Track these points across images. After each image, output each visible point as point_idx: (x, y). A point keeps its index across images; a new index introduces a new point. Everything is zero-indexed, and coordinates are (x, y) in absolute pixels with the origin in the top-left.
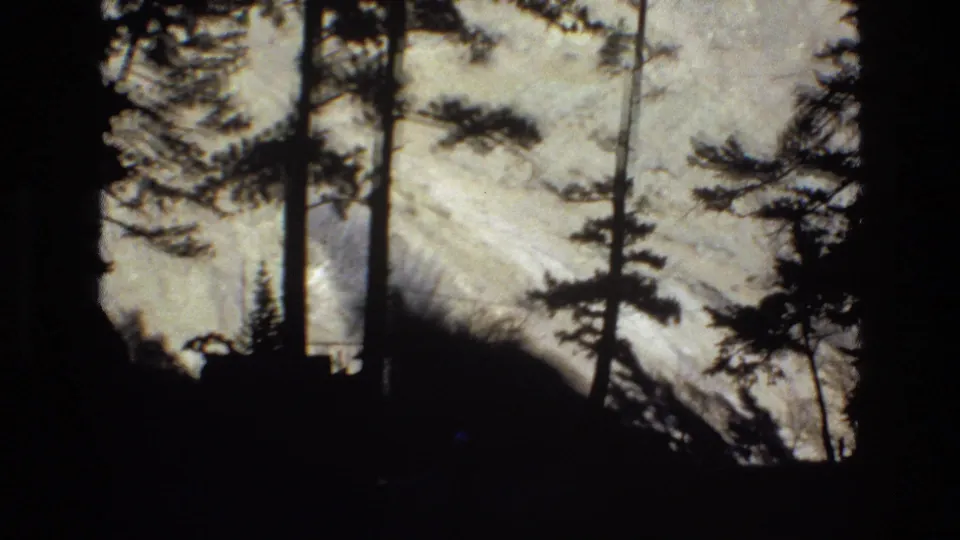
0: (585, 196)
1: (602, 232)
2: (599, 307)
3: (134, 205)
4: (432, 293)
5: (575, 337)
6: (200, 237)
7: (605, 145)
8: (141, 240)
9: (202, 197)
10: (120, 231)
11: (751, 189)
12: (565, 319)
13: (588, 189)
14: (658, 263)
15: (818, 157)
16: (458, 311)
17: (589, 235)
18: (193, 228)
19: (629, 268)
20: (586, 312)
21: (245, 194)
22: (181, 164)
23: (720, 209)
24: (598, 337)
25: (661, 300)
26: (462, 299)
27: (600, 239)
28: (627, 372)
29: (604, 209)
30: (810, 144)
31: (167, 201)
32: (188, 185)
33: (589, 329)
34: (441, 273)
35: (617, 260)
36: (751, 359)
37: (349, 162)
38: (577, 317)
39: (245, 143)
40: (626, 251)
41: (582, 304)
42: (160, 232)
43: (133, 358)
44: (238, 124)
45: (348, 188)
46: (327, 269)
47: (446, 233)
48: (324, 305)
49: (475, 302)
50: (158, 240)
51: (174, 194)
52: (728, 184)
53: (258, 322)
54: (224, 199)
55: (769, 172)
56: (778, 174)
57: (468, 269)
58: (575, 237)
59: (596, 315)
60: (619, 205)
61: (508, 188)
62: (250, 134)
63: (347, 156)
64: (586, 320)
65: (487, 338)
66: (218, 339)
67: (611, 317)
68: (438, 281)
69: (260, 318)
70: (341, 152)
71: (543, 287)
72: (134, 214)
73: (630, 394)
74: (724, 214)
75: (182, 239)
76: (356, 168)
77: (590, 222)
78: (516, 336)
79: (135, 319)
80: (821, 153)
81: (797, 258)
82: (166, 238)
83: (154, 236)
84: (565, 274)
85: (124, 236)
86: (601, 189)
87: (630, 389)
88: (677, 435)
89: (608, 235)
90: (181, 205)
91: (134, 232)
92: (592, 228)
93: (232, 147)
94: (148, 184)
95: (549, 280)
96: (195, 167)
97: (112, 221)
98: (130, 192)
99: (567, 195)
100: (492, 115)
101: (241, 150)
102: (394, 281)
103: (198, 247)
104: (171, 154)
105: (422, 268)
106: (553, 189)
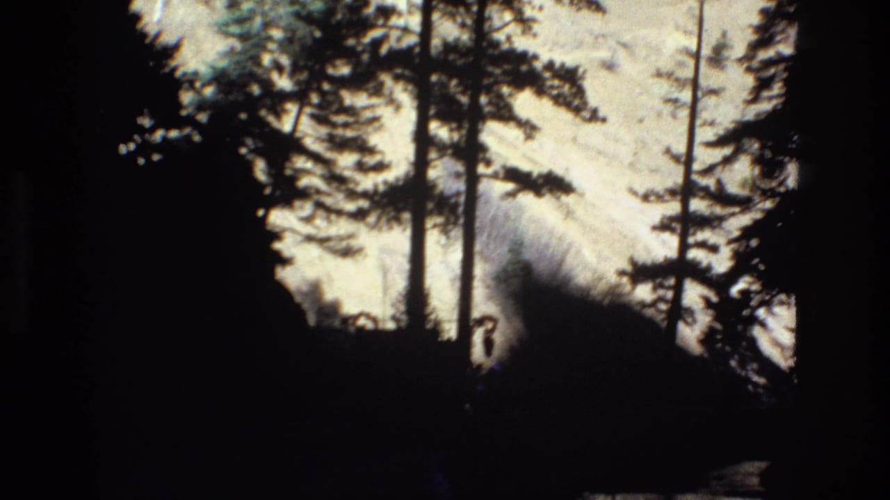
0: (660, 198)
1: (674, 225)
2: (672, 281)
3: (308, 220)
4: (561, 263)
5: (654, 305)
6: (355, 243)
7: (676, 158)
8: (314, 244)
9: (359, 215)
10: (298, 238)
11: (733, 214)
12: (645, 291)
13: (661, 192)
14: (712, 249)
16: (582, 277)
17: (664, 226)
18: (351, 236)
19: (694, 254)
20: (661, 286)
21: (385, 217)
22: (342, 192)
24: (669, 306)
26: (586, 266)
27: (673, 230)
29: (674, 208)
30: (774, 184)
31: (333, 217)
32: (350, 206)
33: (663, 300)
35: (684, 247)
37: (453, 200)
38: (655, 289)
39: (385, 183)
40: (691, 240)
41: (659, 280)
42: (328, 239)
44: (380, 167)
45: (452, 219)
49: (595, 270)
50: (326, 245)
51: (339, 213)
52: (718, 210)
54: (372, 219)
55: (745, 203)
56: (751, 205)
57: (596, 241)
58: (655, 228)
59: (669, 288)
60: (685, 204)
62: (391, 176)
64: (661, 292)
65: (602, 300)
66: (368, 316)
67: (678, 290)
71: (629, 268)
72: (308, 226)
75: (344, 244)
76: (456, 205)
77: (664, 217)
78: (623, 300)
79: (315, 288)
80: (782, 189)
82: (331, 244)
83: (322, 241)
84: (644, 258)
85: (302, 241)
86: (672, 192)
88: (756, 378)
89: (678, 227)
91: (309, 238)
92: (667, 222)
93: (376, 186)
94: (319, 205)
95: (633, 262)
96: (352, 195)
97: (293, 231)
98: (307, 208)
99: (646, 198)
100: (540, 176)
101: (381, 188)
102: (528, 255)
103: (354, 250)
104: (335, 185)
105: (554, 241)
106: (635, 193)
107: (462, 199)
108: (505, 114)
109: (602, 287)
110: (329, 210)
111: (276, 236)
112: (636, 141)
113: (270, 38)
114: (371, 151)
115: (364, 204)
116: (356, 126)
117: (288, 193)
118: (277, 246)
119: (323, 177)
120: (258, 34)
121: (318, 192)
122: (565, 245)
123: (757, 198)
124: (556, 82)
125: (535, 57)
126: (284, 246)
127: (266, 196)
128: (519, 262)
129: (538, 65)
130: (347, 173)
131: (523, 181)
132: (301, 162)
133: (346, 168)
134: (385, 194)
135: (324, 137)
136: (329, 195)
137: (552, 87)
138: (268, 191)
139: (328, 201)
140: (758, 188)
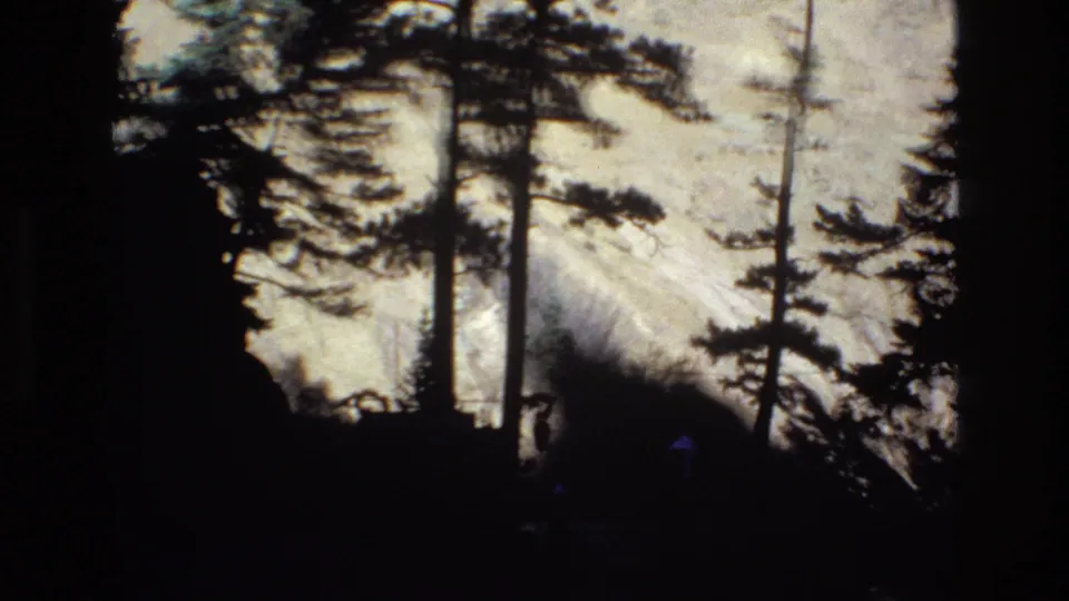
0: (748, 243)
1: (766, 278)
2: (763, 353)
3: (292, 266)
4: (607, 334)
5: (739, 383)
6: (357, 298)
7: (769, 192)
8: (299, 298)
9: (360, 259)
10: (278, 291)
11: (873, 253)
12: (728, 367)
13: (750, 236)
14: (819, 310)
15: (936, 223)
17: (754, 280)
18: (348, 289)
19: (791, 316)
20: (750, 359)
21: (397, 259)
22: (338, 228)
23: (845, 271)
24: (761, 384)
25: (823, 347)
26: (639, 339)
27: (763, 286)
28: (810, 415)
29: (766, 256)
30: (929, 211)
31: (325, 262)
32: (345, 248)
33: (752, 376)
34: (618, 312)
35: (779, 307)
36: (872, 413)
37: (493, 234)
38: (741, 363)
39: (398, 212)
40: (789, 298)
41: (745, 351)
42: (319, 293)
43: (294, 406)
44: (390, 193)
45: (492, 258)
46: (497, 312)
47: (627, 271)
48: (493, 349)
49: (651, 344)
50: (315, 300)
51: (333, 257)
52: (851, 247)
53: (420, 370)
54: (378, 263)
55: (889, 238)
56: (897, 240)
57: (648, 308)
58: (740, 283)
59: (760, 361)
60: (781, 251)
61: (693, 220)
62: (404, 203)
63: (491, 228)
64: (750, 367)
65: (663, 380)
66: (372, 394)
67: (773, 363)
68: (613, 322)
69: (422, 367)
70: (485, 223)
71: (707, 336)
72: (291, 275)
73: (811, 438)
74: (852, 278)
75: (338, 300)
76: (498, 239)
77: (753, 269)
78: (691, 379)
79: (296, 366)
80: (940, 219)
81: (916, 321)
82: (324, 298)
83: (311, 296)
84: (731, 323)
85: (284, 296)
86: (764, 236)
87: (812, 433)
89: (772, 282)
90: (339, 268)
91: (292, 292)
92: (756, 276)
93: (385, 216)
94: (306, 246)
95: (713, 328)
96: (351, 231)
97: (270, 281)
98: (288, 252)
99: (729, 243)
100: (618, 196)
101: (393, 219)
102: (567, 323)
103: (355, 305)
104: (328, 218)
105: (598, 307)
106: (715, 237)
107: (507, 233)
108: (570, 110)
109: (662, 364)
110: (318, 253)
111: (249, 290)
112: (695, 184)
113: (251, 23)
114: (376, 172)
115: (370, 241)
116: (355, 139)
117: (264, 232)
118: (250, 303)
119: (310, 209)
120: (235, 18)
121: (306, 227)
122: (610, 313)
123: (906, 231)
124: (649, 67)
125: (619, 34)
126: (258, 304)
127: (234, 235)
128: (555, 332)
129: (622, 44)
130: (343, 203)
131: (593, 204)
132: (281, 188)
133: (343, 196)
134: (398, 227)
135: (311, 154)
136: (320, 231)
137: (643, 73)
138: (236, 230)
139: (319, 241)
140: (908, 216)
